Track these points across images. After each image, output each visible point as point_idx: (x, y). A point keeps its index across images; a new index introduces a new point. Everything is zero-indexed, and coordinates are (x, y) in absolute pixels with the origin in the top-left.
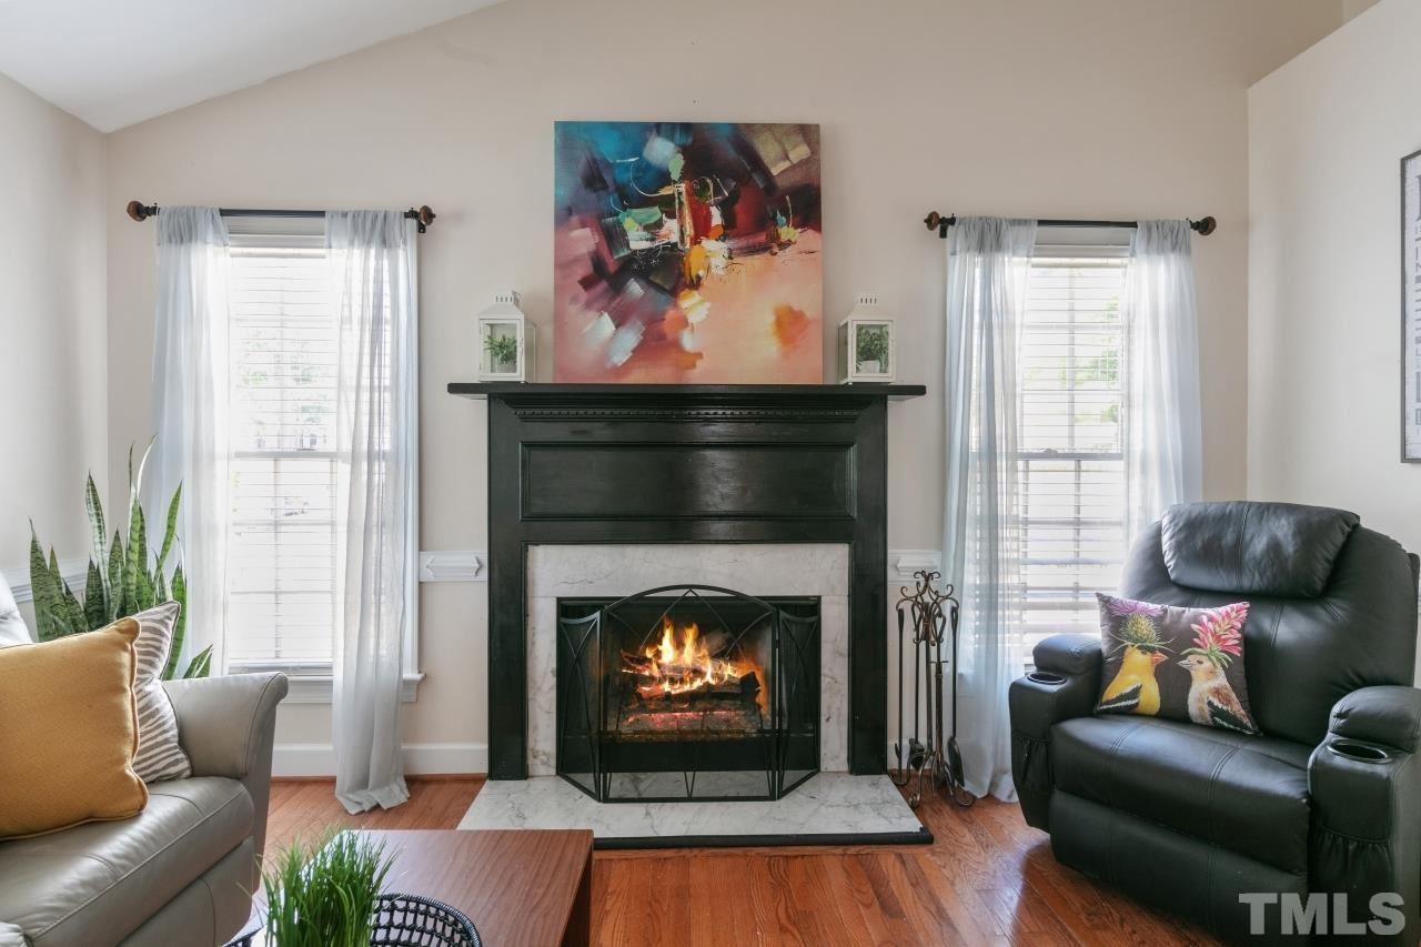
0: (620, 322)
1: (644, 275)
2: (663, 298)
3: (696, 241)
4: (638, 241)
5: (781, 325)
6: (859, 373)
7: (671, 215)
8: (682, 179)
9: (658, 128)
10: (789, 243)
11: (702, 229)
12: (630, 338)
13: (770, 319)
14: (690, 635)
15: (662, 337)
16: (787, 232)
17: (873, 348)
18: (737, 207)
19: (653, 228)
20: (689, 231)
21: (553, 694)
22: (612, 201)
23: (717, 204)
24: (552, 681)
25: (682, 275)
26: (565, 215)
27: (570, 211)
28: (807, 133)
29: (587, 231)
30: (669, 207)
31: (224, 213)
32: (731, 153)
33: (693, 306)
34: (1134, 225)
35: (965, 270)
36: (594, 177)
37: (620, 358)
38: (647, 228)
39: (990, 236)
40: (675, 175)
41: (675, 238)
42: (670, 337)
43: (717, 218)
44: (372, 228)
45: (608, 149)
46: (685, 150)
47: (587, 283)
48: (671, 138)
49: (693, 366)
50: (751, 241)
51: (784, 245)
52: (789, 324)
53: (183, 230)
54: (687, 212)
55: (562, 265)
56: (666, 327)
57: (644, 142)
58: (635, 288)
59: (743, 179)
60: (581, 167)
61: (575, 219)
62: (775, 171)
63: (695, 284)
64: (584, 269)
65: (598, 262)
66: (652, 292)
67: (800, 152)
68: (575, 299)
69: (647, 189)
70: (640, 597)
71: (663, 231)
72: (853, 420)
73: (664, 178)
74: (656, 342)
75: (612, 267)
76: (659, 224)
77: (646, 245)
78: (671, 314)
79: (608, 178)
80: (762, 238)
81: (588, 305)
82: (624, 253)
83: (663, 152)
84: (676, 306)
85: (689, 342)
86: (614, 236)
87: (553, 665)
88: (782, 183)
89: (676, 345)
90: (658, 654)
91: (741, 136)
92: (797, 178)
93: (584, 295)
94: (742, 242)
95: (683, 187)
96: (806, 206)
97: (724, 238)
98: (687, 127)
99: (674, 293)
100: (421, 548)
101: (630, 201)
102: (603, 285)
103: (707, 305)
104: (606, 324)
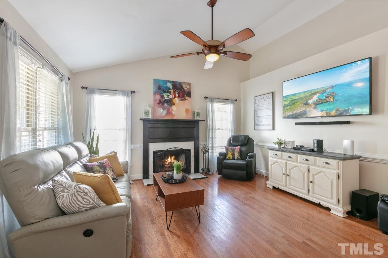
0: (164, 109)
1: (167, 103)
2: (169, 106)
3: (174, 98)
4: (166, 98)
5: (186, 111)
6: (197, 118)
7: (171, 94)
8: (172, 89)
9: (169, 81)
10: (187, 99)
11: (175, 97)
12: (165, 112)
13: (185, 110)
14: (173, 158)
15: (170, 112)
16: (187, 98)
17: (198, 115)
18: (180, 94)
19: (168, 96)
20: (173, 97)
21: (153, 166)
22: (162, 92)
23: (177, 93)
24: (152, 163)
25: (172, 103)
26: (155, 93)
27: (156, 93)
28: (189, 84)
29: (158, 96)
30: (170, 93)
31: (99, 89)
32: (179, 86)
33: (174, 108)
34: (228, 100)
35: (209, 105)
36: (159, 88)
37: (164, 115)
38: (167, 96)
39: (212, 100)
40: (171, 89)
41: (171, 98)
42: (171, 112)
43: (177, 95)
44: (124, 93)
45: (161, 84)
46: (173, 85)
47: (159, 104)
48: (170, 83)
49: (174, 116)
50: (182, 99)
51: (186, 100)
52: (187, 111)
53: (92, 91)
54: (173, 94)
55: (155, 101)
56: (170, 110)
57: (167, 83)
58: (166, 105)
59: (180, 90)
60: (157, 86)
61: (156, 94)
62: (185, 89)
63: (174, 104)
64: (158, 101)
65: (160, 101)
66: (168, 105)
67: (188, 87)
68: (157, 106)
69: (167, 90)
71: (170, 97)
72: (195, 124)
73: (170, 89)
74: (169, 113)
75: (162, 101)
76: (169, 96)
77: (167, 98)
78: (171, 109)
79: (161, 88)
80: (183, 98)
81: (159, 107)
82: (164, 99)
83: (169, 85)
84: (171, 107)
85: (173, 113)
86: (162, 97)
87: (153, 161)
88: (186, 91)
89: (172, 113)
90: (168, 160)
91: (180, 84)
92: (188, 90)
93: (158, 105)
94: (181, 99)
95: (172, 90)
96: (189, 95)
97: (178, 98)
98: (173, 82)
99: (171, 106)
100: (131, 144)
101: (165, 92)
102: (161, 104)
103: (176, 108)
104: (162, 110)
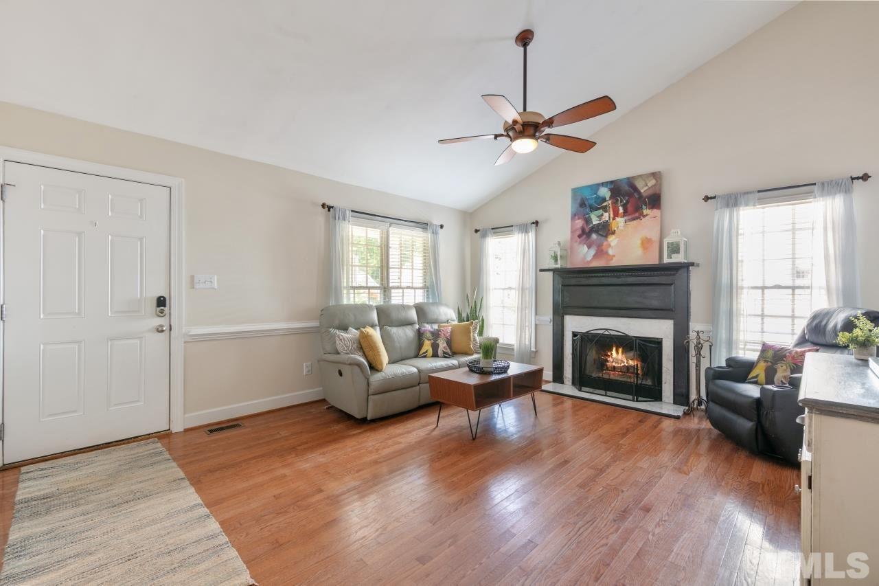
0: (589, 247)
1: (597, 232)
2: (603, 238)
3: (614, 219)
4: (595, 221)
5: (643, 243)
6: (678, 258)
7: (606, 212)
8: (610, 199)
9: (602, 184)
10: (647, 215)
11: (616, 214)
12: (592, 252)
13: (639, 242)
14: (620, 350)
15: (602, 250)
16: (646, 211)
17: (675, 249)
18: (629, 206)
19: (600, 217)
20: (612, 216)
21: (571, 361)
22: (588, 210)
23: (621, 206)
24: (571, 356)
25: (609, 230)
26: (574, 216)
27: (575, 215)
28: (655, 175)
29: (580, 221)
30: (605, 209)
31: (492, 229)
32: (627, 188)
33: (612, 240)
34: (815, 184)
36: (582, 204)
37: (589, 258)
38: (598, 217)
39: (733, 200)
40: (607, 199)
41: (607, 219)
42: (605, 250)
43: (621, 210)
44: (524, 228)
45: (587, 194)
46: (611, 190)
47: (580, 236)
48: (606, 186)
49: (612, 259)
50: (633, 216)
51: (644, 216)
52: (646, 243)
53: (484, 236)
54: (611, 210)
55: (573, 232)
56: (604, 247)
57: (598, 190)
58: (594, 236)
59: (630, 195)
60: (579, 201)
61: (577, 217)
62: (642, 191)
63: (613, 233)
64: (579, 232)
65: (583, 230)
66: (600, 237)
67: (652, 182)
68: (576, 242)
69: (599, 205)
70: (587, 332)
71: (603, 217)
72: (674, 275)
73: (604, 200)
74: (600, 253)
75: (587, 230)
76: (602, 215)
77: (598, 222)
78: (605, 243)
79: (586, 203)
80: (637, 215)
81: (580, 243)
82: (591, 226)
83: (605, 192)
84: (607, 240)
85: (611, 252)
86: (588, 221)
87: (571, 351)
88: (644, 195)
89: (607, 253)
90: (612, 354)
91: (631, 182)
92: (650, 192)
93: (579, 240)
94: (630, 217)
95: (610, 202)
96: (655, 201)
97: (623, 216)
98: (612, 182)
99: (606, 236)
101: (593, 209)
102: (585, 236)
103: (617, 239)
104: (585, 248)
